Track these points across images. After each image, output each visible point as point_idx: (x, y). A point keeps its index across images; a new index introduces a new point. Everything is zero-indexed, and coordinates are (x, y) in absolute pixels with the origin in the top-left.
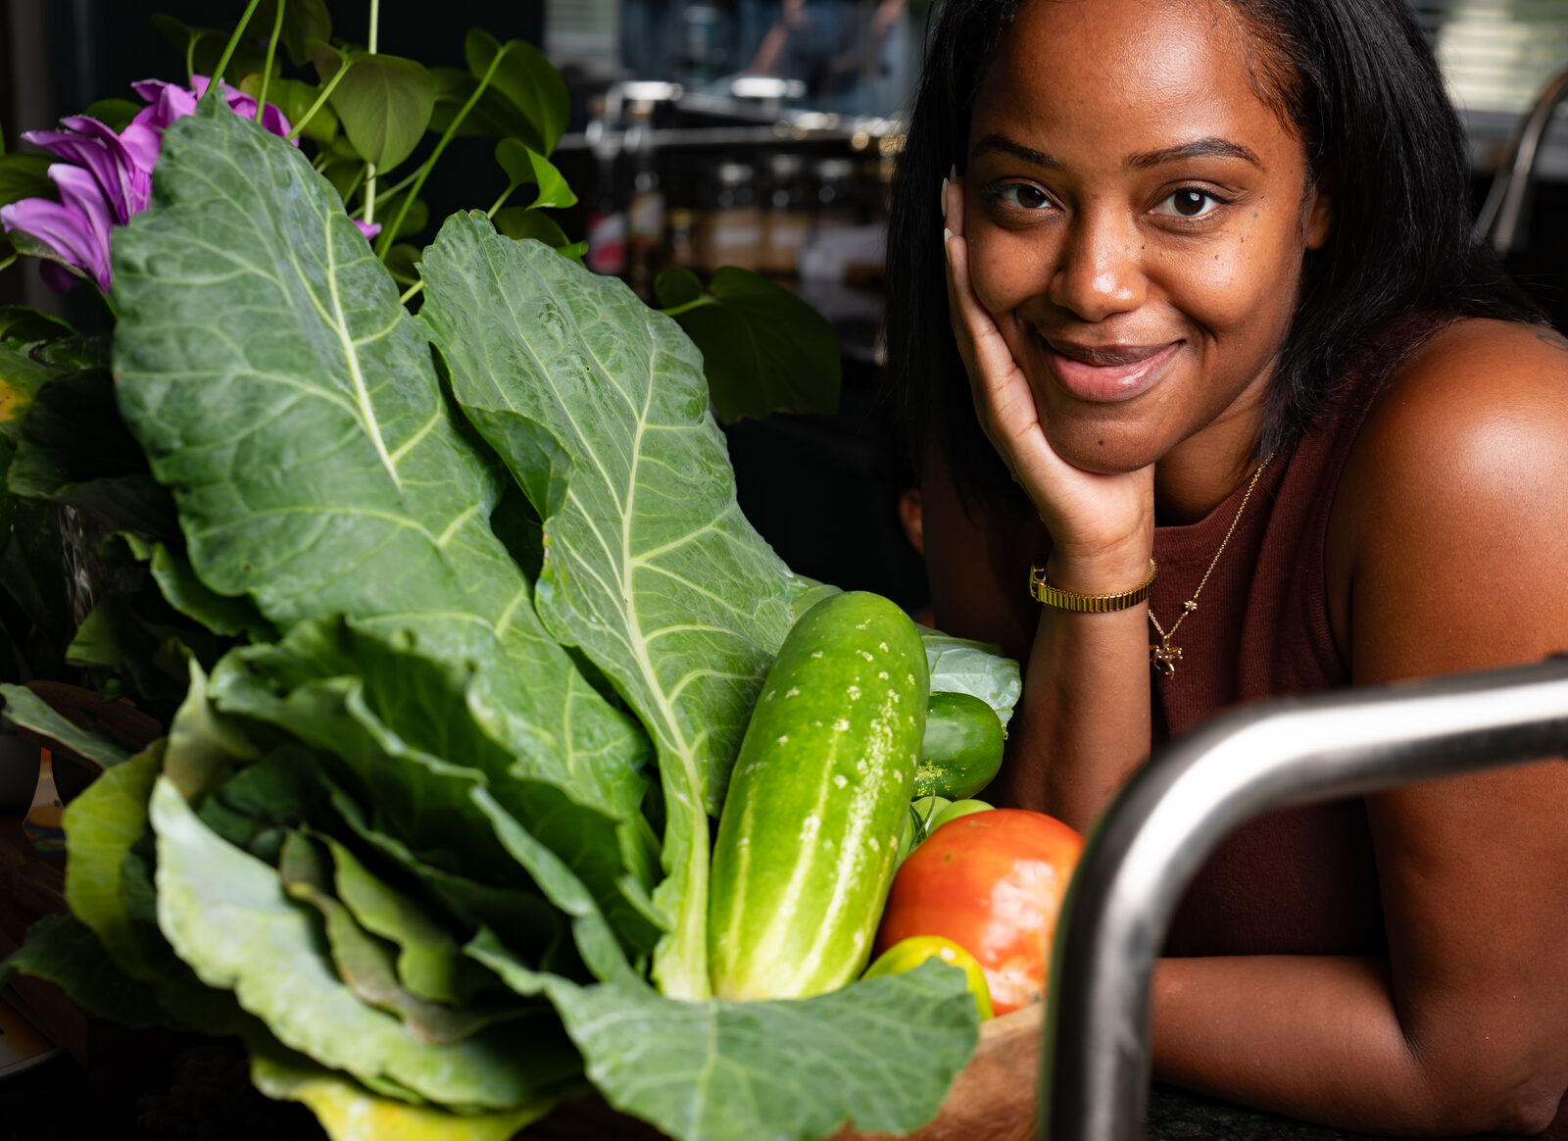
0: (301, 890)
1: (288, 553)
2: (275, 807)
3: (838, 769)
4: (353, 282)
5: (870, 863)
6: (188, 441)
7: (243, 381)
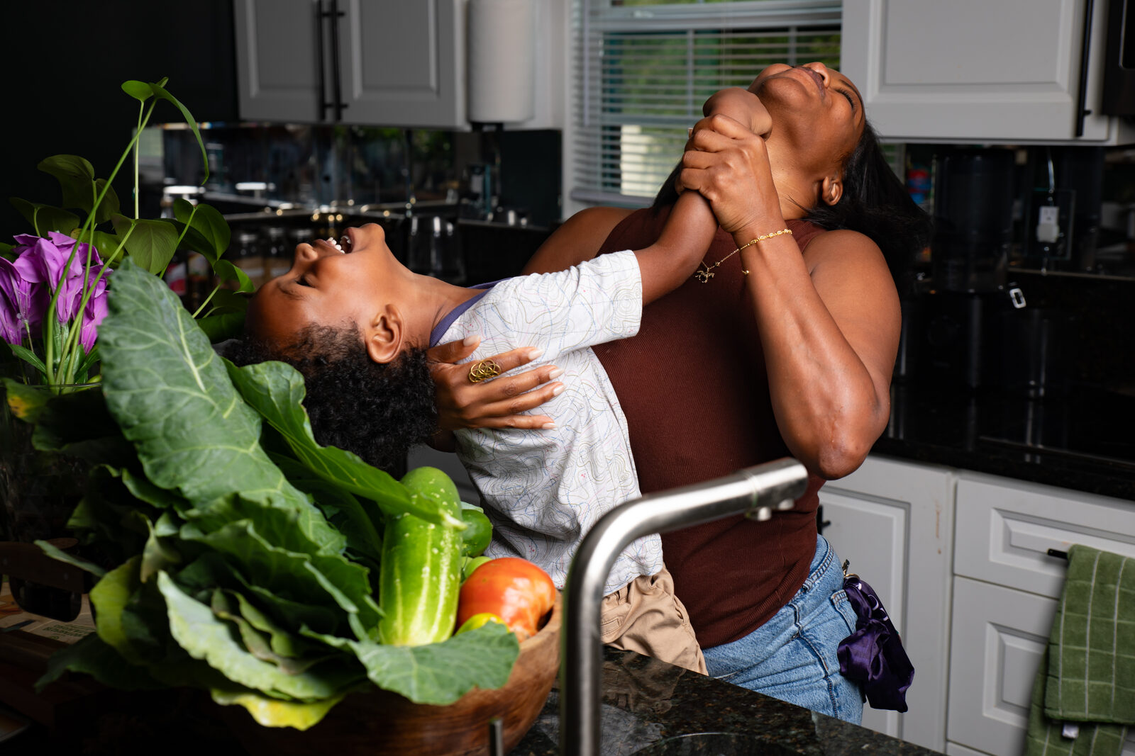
0: (224, 615)
1: (192, 468)
2: (203, 581)
3: (434, 545)
4: (192, 340)
5: (452, 585)
6: (142, 421)
7: (164, 392)
